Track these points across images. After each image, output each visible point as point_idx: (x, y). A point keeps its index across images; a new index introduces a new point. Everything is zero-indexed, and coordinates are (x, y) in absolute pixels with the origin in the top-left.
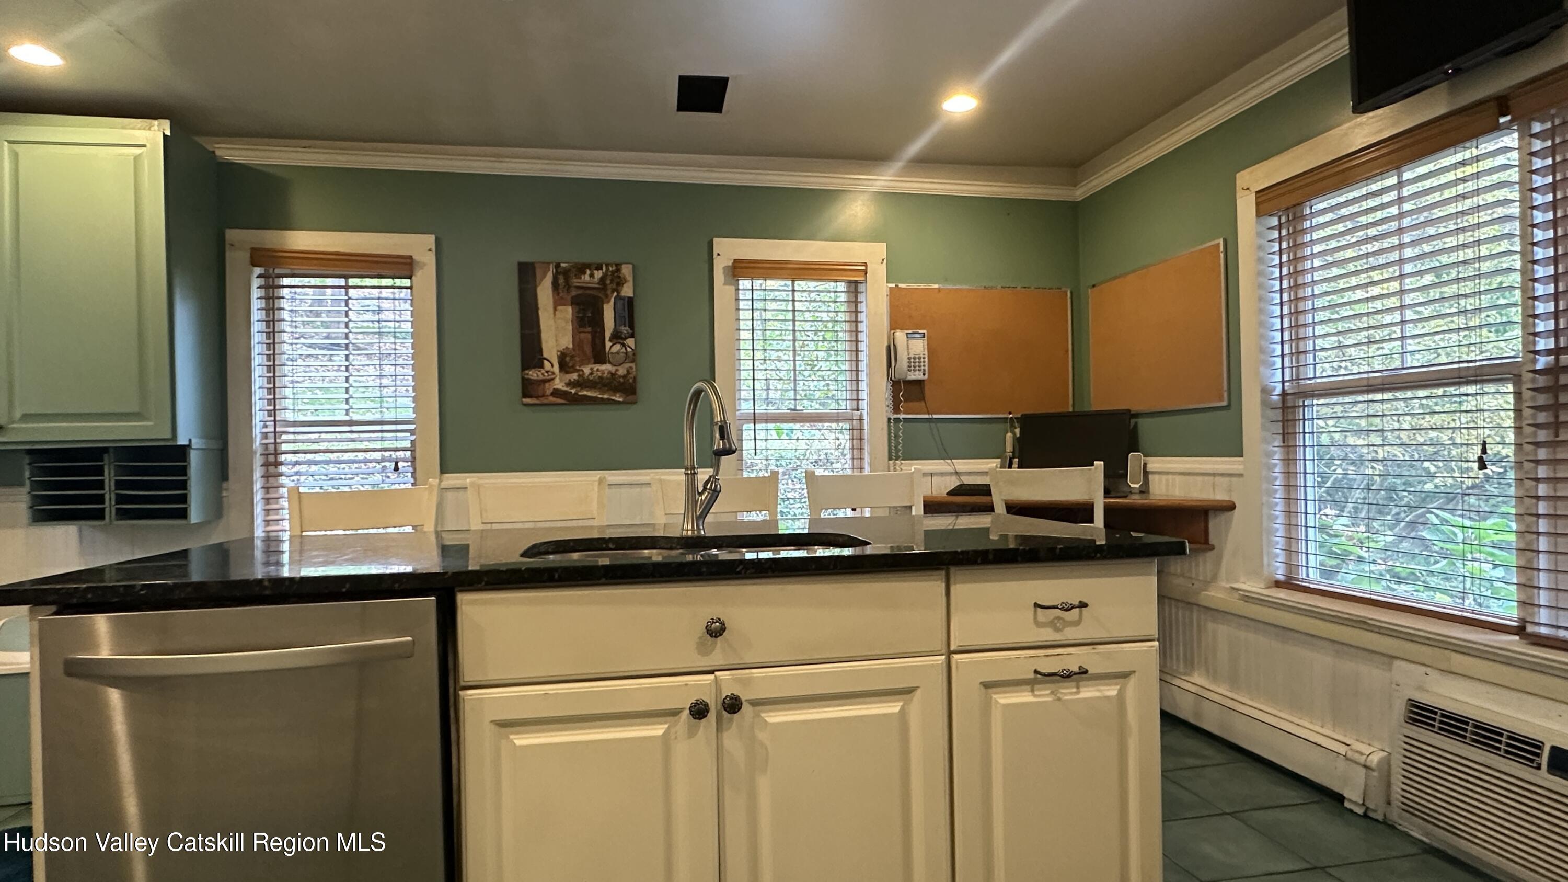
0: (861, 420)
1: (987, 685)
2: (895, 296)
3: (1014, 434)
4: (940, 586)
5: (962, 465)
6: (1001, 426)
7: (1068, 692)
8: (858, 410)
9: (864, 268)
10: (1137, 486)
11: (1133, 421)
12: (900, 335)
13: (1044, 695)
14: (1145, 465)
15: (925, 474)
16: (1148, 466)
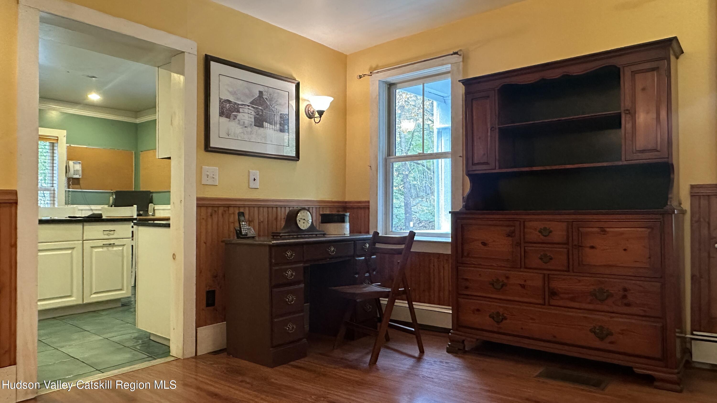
0: (54, 190)
1: (92, 247)
2: (69, 149)
3: (113, 197)
4: (81, 226)
5: (93, 207)
6: (107, 195)
7: (110, 249)
8: (53, 187)
9: (57, 138)
10: (151, 214)
11: (151, 195)
12: (71, 163)
13: (105, 249)
14: (154, 208)
15: (79, 210)
16: (155, 208)
